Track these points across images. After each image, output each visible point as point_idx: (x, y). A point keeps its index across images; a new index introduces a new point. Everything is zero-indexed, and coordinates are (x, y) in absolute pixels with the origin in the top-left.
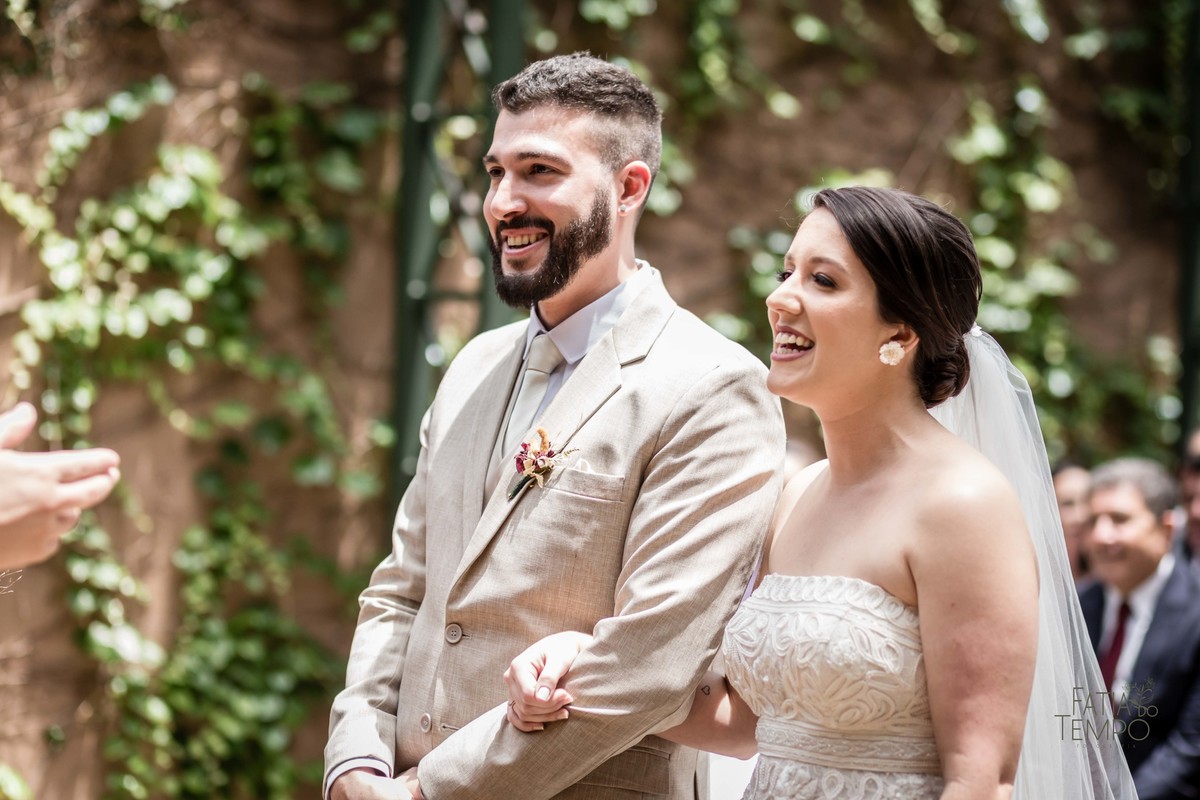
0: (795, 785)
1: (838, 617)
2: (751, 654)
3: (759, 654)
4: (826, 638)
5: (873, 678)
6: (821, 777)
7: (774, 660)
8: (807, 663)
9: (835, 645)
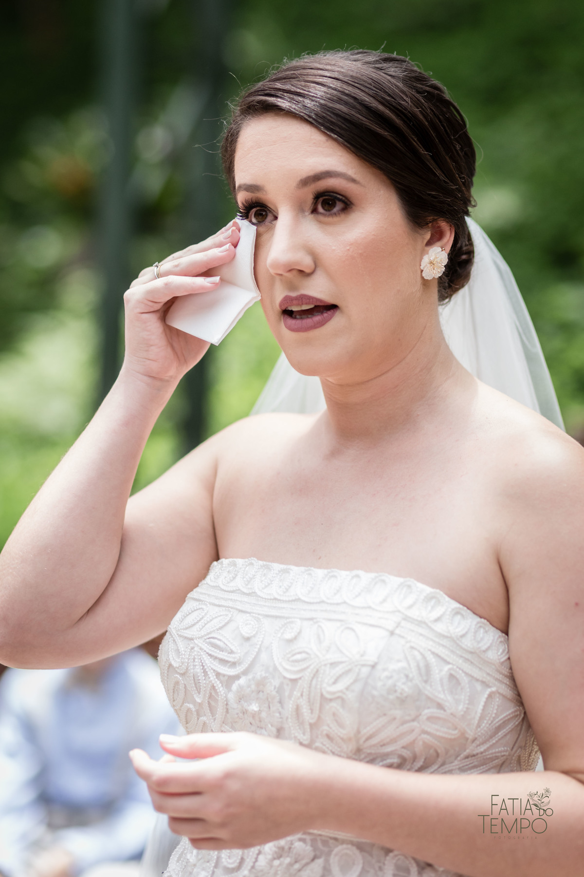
0: (291, 865)
1: (387, 630)
2: (231, 672)
3: (245, 673)
4: (371, 658)
5: (430, 719)
6: (329, 854)
7: (276, 683)
8: (341, 691)
9: (384, 670)
